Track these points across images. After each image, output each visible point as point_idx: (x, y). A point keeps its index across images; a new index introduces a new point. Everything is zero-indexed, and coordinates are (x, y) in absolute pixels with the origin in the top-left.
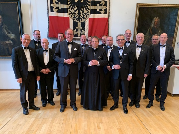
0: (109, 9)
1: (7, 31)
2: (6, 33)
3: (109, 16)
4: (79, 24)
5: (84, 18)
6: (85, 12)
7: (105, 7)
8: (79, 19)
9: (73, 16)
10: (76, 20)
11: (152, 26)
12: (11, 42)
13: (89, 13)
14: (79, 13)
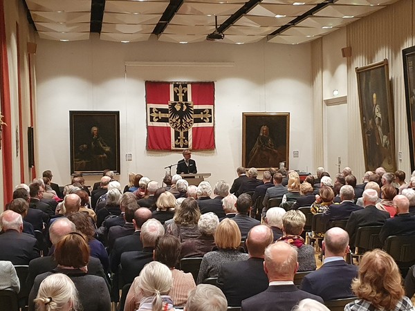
0: (214, 117)
1: (102, 143)
2: (101, 145)
3: (214, 124)
4: (182, 134)
5: (186, 127)
6: (188, 120)
7: (210, 116)
8: (181, 128)
9: (175, 126)
10: (177, 130)
11: (261, 134)
12: (105, 155)
13: (192, 122)
14: (181, 123)
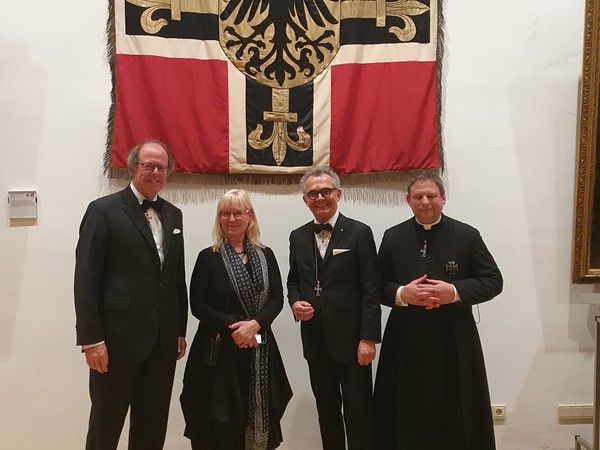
0: (440, 16)
3: (440, 51)
4: (281, 97)
6: (313, 31)
7: (419, 8)
8: (280, 69)
9: (247, 57)
14: (280, 41)
